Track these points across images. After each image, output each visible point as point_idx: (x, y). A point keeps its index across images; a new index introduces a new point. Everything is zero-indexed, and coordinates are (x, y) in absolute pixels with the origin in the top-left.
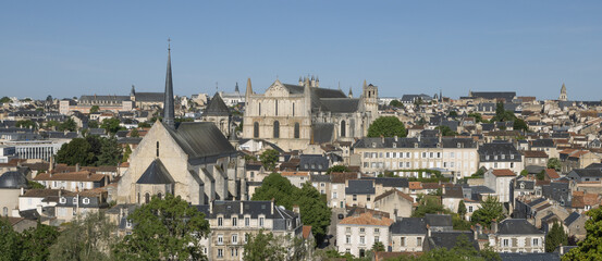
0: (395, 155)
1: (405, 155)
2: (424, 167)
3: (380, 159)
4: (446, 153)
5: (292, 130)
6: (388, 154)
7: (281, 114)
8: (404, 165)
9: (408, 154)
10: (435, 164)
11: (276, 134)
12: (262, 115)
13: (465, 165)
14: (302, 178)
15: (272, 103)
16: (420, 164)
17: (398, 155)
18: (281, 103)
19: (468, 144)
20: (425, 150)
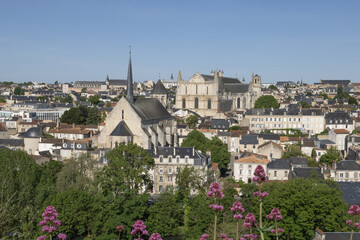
0: (271, 120)
1: (277, 119)
2: (290, 127)
3: (262, 122)
4: (304, 119)
5: (207, 103)
6: (267, 119)
7: (199, 93)
8: (277, 126)
9: (280, 119)
10: (297, 126)
11: (196, 106)
12: (188, 94)
13: (317, 126)
14: (212, 134)
15: (193, 87)
16: (288, 125)
18: (199, 87)
19: (318, 113)
20: (291, 117)
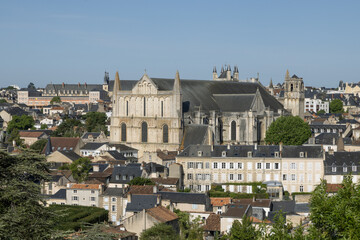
0: (224, 166)
1: (236, 165)
2: (259, 180)
3: (206, 171)
4: (286, 164)
6: (216, 164)
7: (150, 113)
8: (236, 177)
9: (239, 166)
10: (272, 177)
12: (130, 115)
13: (309, 177)
14: (93, 192)
15: (139, 102)
16: (255, 175)
17: (228, 165)
18: (149, 101)
19: (313, 153)
20: (261, 160)
